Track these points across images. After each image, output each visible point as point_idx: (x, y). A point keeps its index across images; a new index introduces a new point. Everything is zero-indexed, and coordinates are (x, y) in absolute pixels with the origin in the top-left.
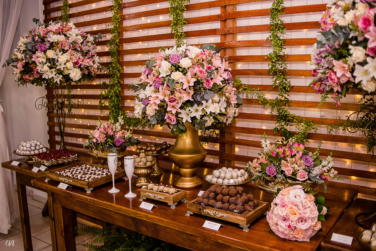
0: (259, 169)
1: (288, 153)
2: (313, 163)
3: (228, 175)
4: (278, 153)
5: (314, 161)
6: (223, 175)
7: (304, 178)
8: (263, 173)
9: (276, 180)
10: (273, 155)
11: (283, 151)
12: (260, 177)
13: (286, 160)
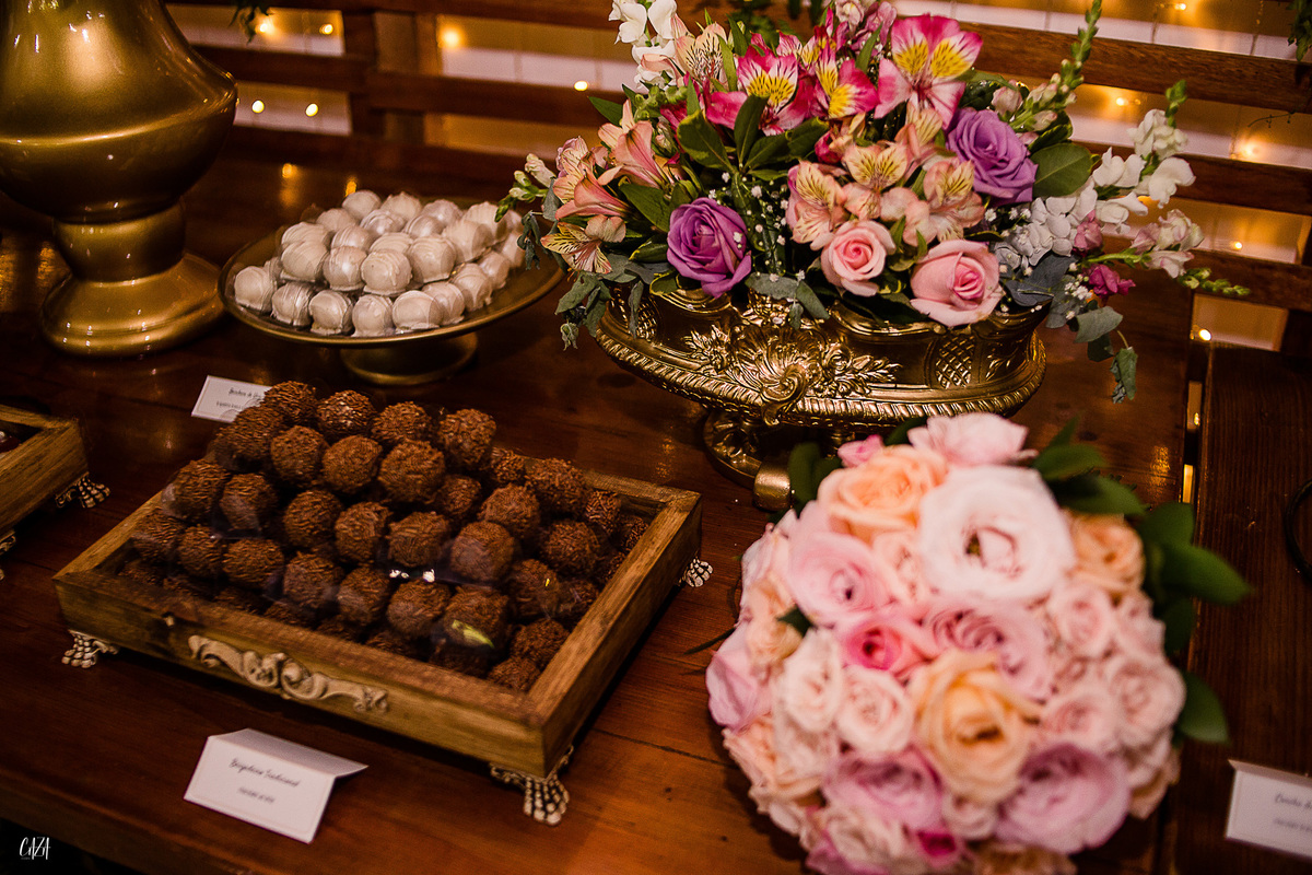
0: (607, 226)
1: (843, 99)
2: (1028, 173)
3: (386, 267)
4: (757, 104)
5: (1034, 152)
6: (344, 267)
7: (976, 300)
8: (639, 261)
9: (750, 316)
10: (716, 114)
11: (795, 77)
12: (620, 290)
13: (832, 161)
